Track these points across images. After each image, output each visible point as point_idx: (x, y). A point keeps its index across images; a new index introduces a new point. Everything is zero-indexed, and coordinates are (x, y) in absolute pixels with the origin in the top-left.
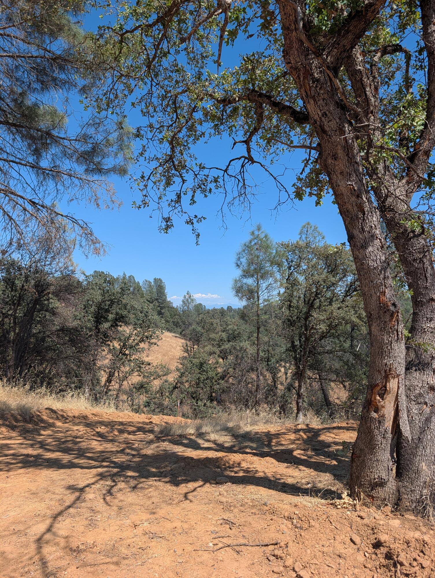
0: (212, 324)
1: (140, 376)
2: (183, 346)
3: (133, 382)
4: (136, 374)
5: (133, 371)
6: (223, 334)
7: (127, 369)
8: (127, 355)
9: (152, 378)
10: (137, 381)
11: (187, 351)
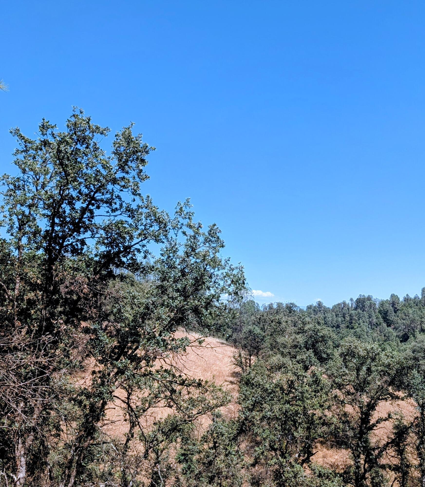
0: (280, 323)
1: (170, 407)
2: (234, 357)
3: (158, 419)
4: (163, 403)
5: (156, 397)
6: (298, 336)
7: (146, 393)
8: (139, 360)
9: (195, 412)
10: (165, 416)
11: (240, 364)
